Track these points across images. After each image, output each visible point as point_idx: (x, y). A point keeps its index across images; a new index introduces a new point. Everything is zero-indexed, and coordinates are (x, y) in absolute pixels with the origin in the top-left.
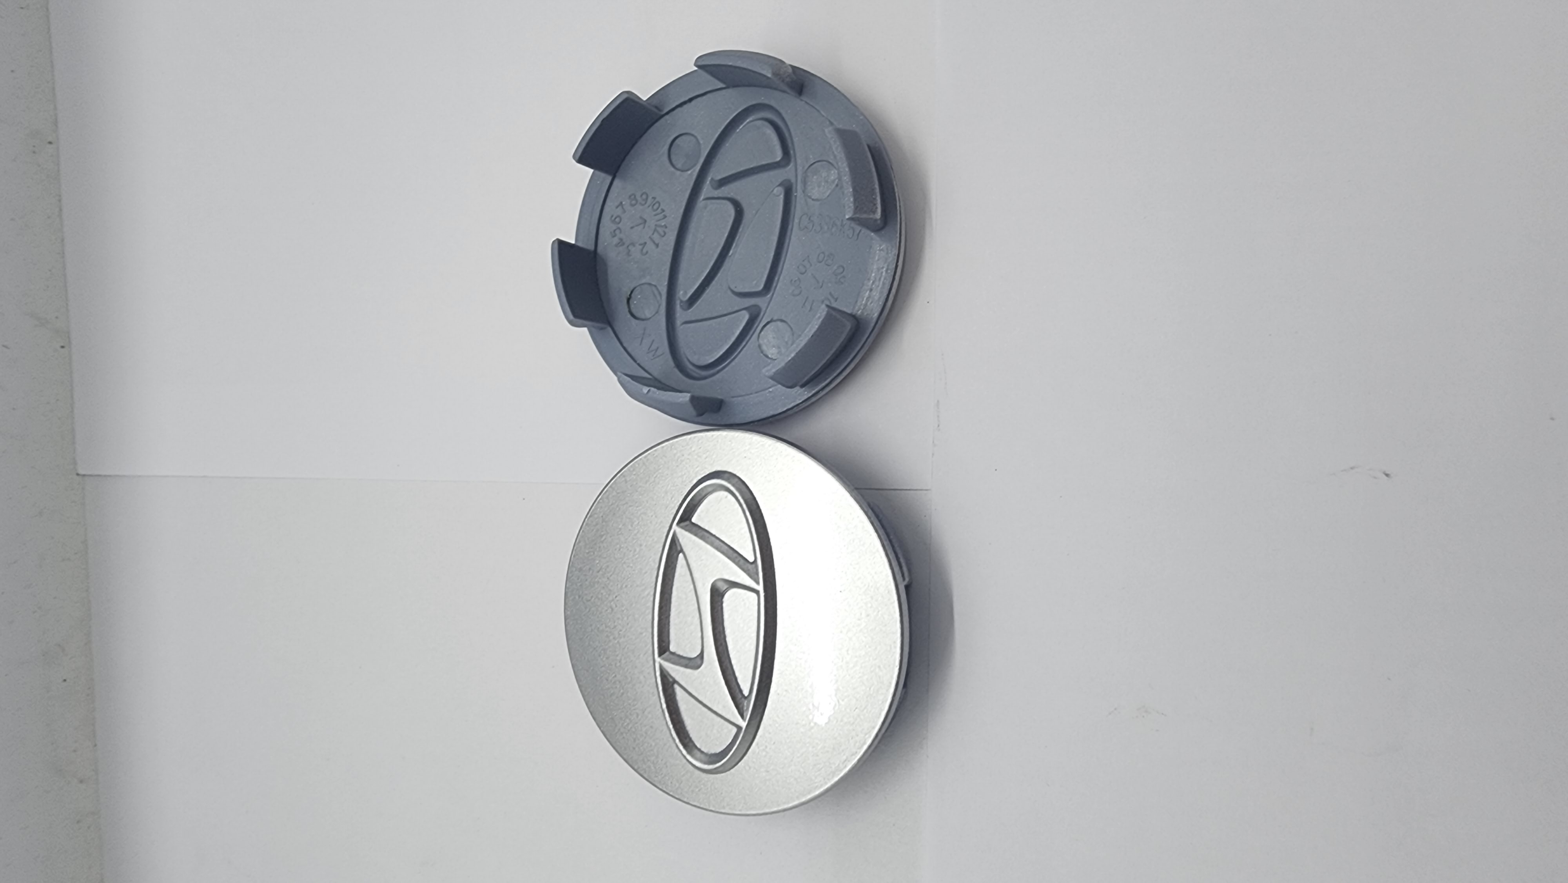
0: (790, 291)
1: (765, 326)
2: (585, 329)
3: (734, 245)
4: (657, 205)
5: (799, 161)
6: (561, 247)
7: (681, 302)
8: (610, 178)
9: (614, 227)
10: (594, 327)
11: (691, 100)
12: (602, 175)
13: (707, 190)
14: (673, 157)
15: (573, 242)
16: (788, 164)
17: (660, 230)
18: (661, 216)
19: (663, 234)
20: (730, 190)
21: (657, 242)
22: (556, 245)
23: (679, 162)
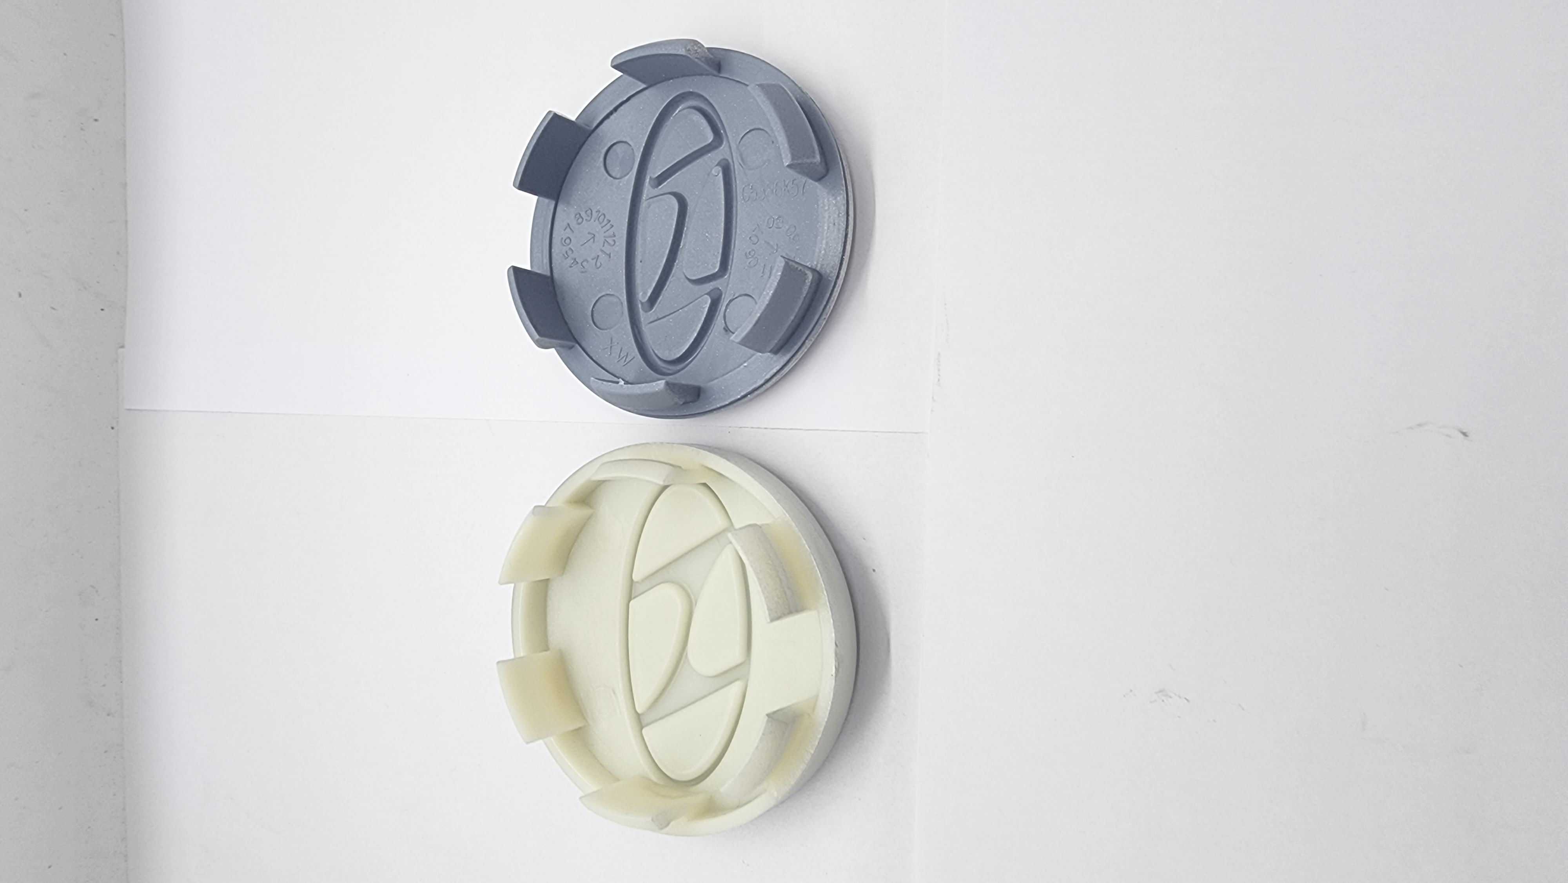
0: (748, 263)
1: (728, 305)
2: (553, 350)
3: (684, 235)
4: (602, 217)
5: (730, 138)
6: (517, 273)
7: (642, 303)
8: (553, 203)
9: (565, 248)
10: (562, 346)
11: (616, 109)
12: (546, 201)
13: (647, 190)
14: (609, 169)
15: (528, 267)
16: (721, 143)
17: (610, 241)
18: (609, 225)
19: (613, 243)
20: (670, 184)
21: (608, 253)
22: (512, 271)
23: (616, 171)
